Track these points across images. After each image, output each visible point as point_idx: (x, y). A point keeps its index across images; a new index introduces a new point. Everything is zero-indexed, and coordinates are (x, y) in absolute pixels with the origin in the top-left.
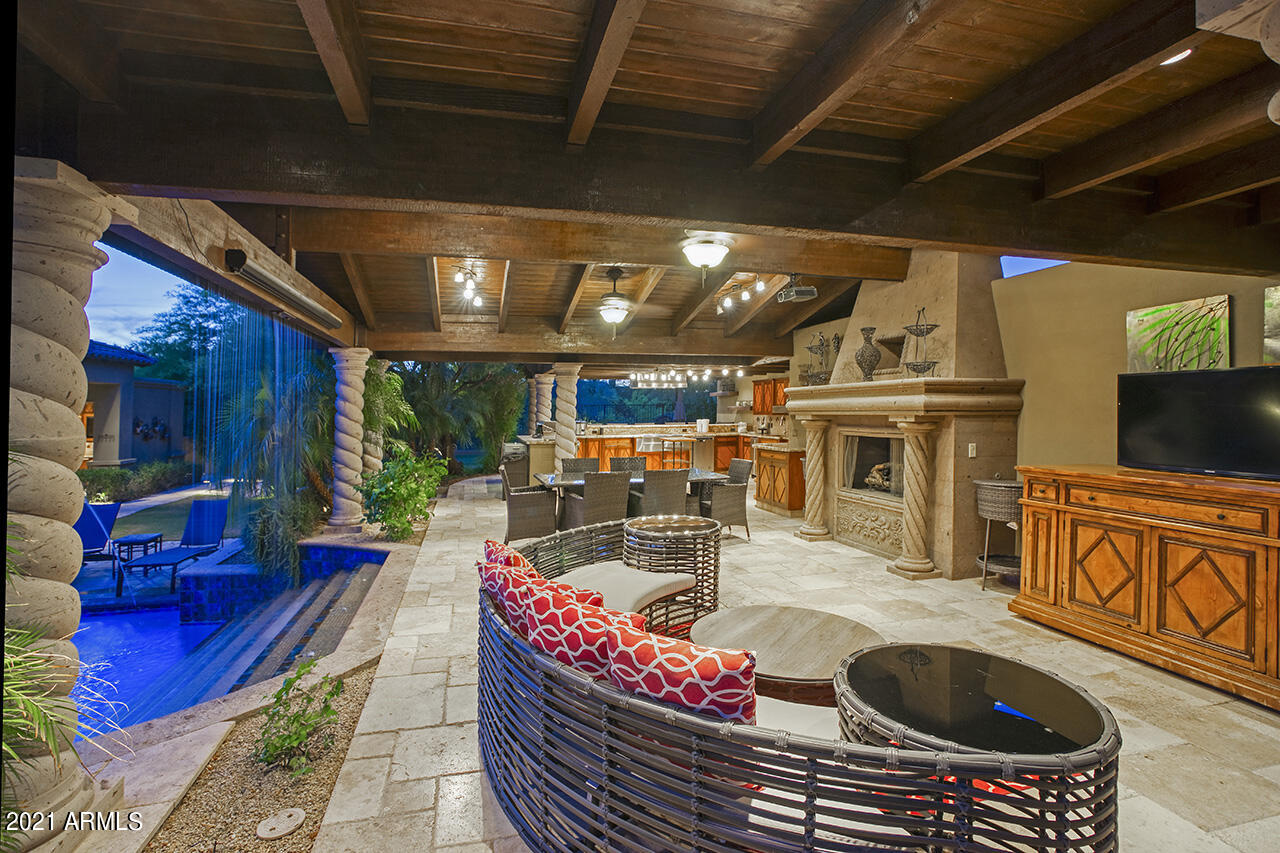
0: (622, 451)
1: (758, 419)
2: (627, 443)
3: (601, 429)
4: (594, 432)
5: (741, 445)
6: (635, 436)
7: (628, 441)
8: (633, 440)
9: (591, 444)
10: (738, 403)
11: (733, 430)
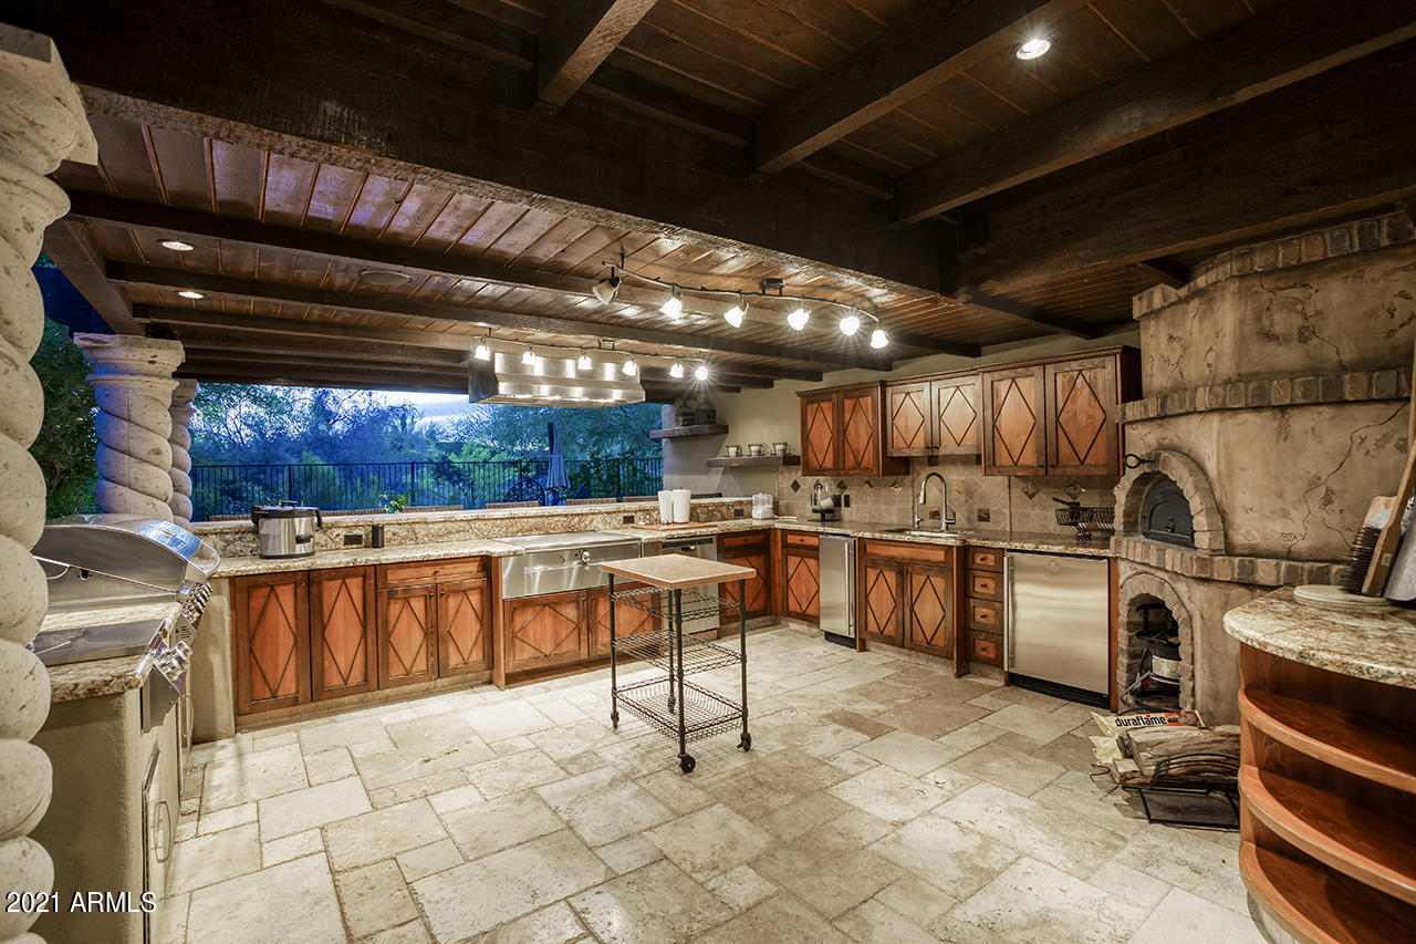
0: (453, 602)
1: (796, 486)
2: (468, 574)
3: (377, 530)
4: (351, 540)
5: (778, 553)
6: (495, 548)
7: (473, 567)
8: (488, 564)
9: (331, 588)
10: (732, 451)
11: (739, 514)
